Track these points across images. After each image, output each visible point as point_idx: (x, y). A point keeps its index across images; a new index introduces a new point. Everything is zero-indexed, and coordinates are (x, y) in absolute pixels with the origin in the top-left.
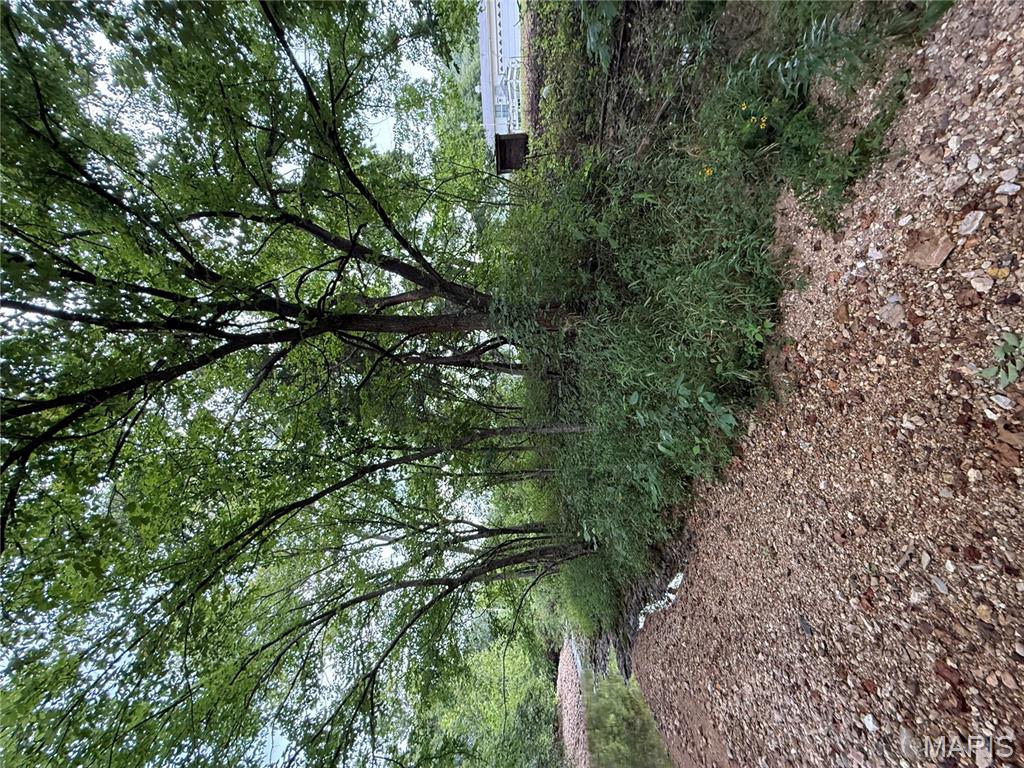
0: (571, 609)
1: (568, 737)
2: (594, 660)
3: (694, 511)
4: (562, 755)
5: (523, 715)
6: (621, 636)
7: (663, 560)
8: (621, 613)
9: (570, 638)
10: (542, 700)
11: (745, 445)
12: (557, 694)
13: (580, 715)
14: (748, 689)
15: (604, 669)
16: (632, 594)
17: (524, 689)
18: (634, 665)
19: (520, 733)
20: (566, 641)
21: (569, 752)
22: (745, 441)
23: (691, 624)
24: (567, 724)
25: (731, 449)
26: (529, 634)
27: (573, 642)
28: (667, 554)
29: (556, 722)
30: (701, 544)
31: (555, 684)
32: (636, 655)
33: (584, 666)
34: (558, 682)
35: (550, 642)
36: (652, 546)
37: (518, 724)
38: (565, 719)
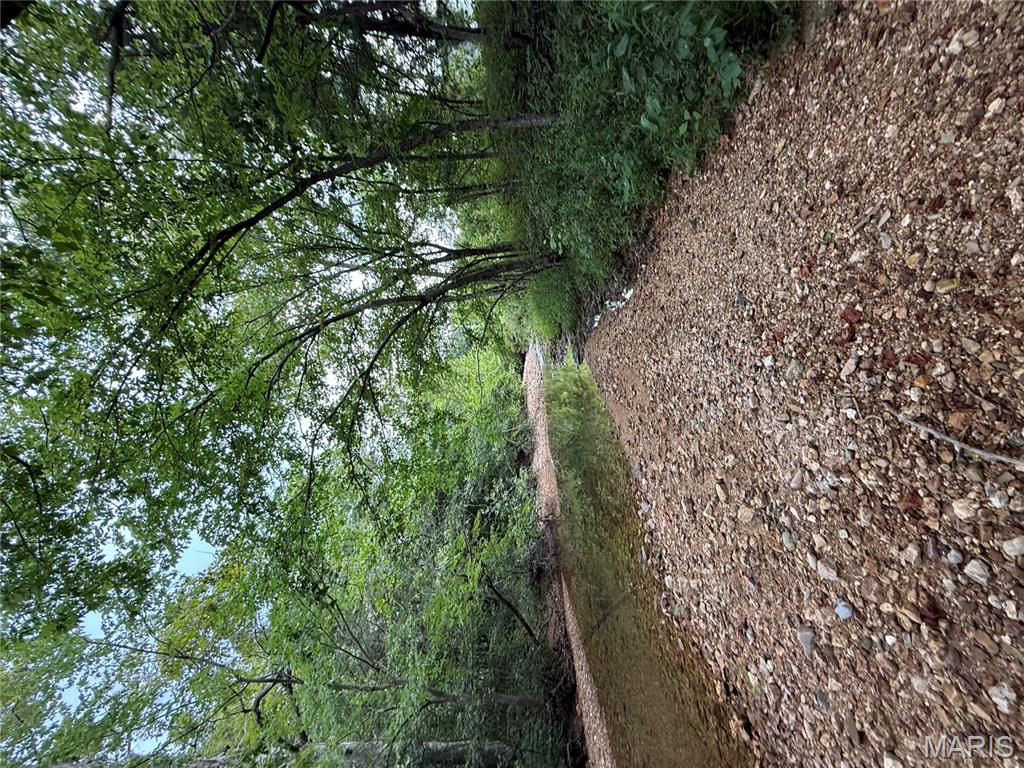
0: (536, 319)
1: (531, 408)
2: (554, 356)
3: (664, 210)
4: (526, 417)
5: (496, 396)
6: (578, 335)
7: (624, 266)
8: (580, 317)
9: (535, 342)
10: (511, 386)
11: (740, 117)
12: (523, 382)
13: (541, 394)
14: (677, 354)
15: (562, 360)
16: (591, 300)
17: (496, 380)
18: (586, 354)
19: (494, 406)
20: (531, 345)
21: (532, 415)
22: (742, 112)
23: (640, 316)
24: (530, 399)
25: (722, 124)
26: (499, 340)
27: (537, 346)
28: (629, 259)
29: (523, 400)
30: (663, 245)
31: (522, 376)
32: (589, 348)
33: (545, 361)
34: (524, 374)
35: (517, 346)
36: (615, 253)
37: (493, 401)
38: (529, 397)
